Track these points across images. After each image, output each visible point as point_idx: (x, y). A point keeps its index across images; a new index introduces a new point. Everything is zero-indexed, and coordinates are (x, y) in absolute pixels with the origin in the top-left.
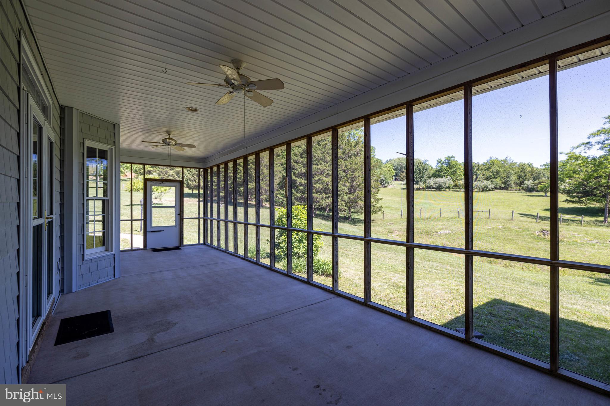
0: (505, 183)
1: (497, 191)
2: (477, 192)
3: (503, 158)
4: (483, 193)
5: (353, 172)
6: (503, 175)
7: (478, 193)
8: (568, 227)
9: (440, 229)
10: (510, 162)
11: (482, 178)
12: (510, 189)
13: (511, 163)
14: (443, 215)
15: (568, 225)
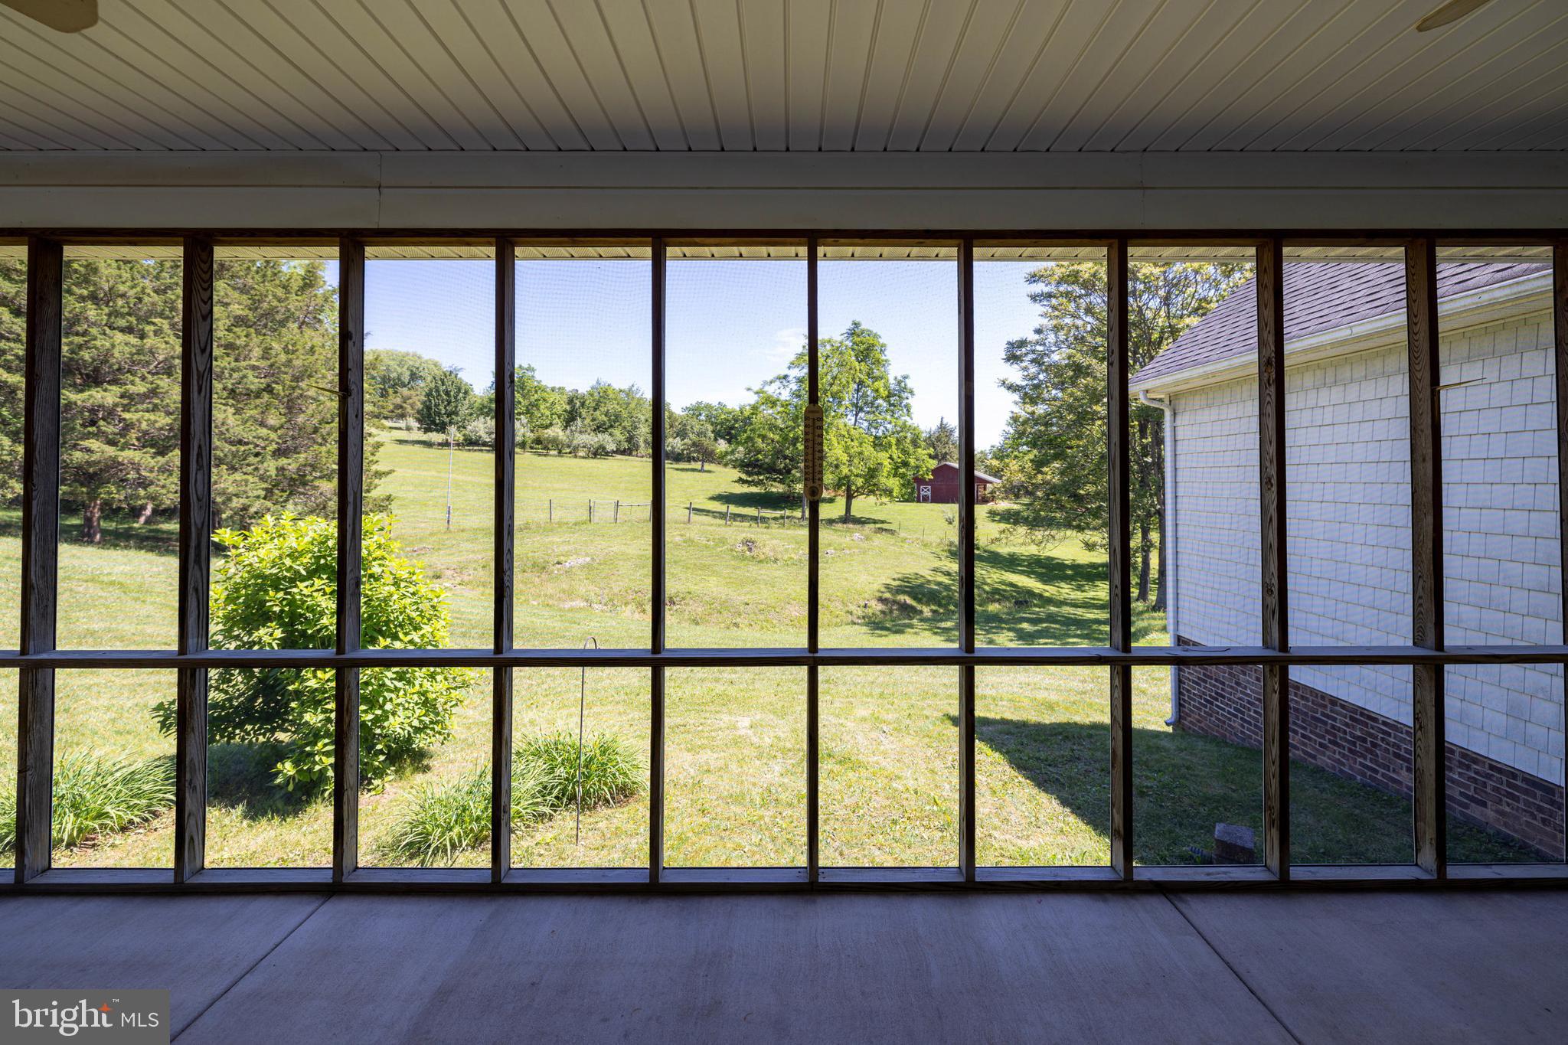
0: (630, 439)
1: (619, 457)
2: (583, 458)
3: (625, 387)
4: (595, 461)
5: (297, 379)
6: (625, 424)
7: (587, 461)
8: (769, 531)
9: (567, 555)
10: (638, 396)
11: (590, 426)
12: (634, 453)
13: (640, 399)
14: (557, 515)
15: (768, 528)
